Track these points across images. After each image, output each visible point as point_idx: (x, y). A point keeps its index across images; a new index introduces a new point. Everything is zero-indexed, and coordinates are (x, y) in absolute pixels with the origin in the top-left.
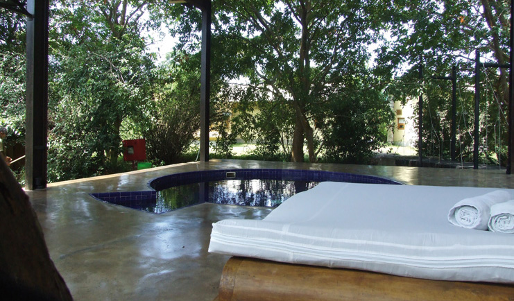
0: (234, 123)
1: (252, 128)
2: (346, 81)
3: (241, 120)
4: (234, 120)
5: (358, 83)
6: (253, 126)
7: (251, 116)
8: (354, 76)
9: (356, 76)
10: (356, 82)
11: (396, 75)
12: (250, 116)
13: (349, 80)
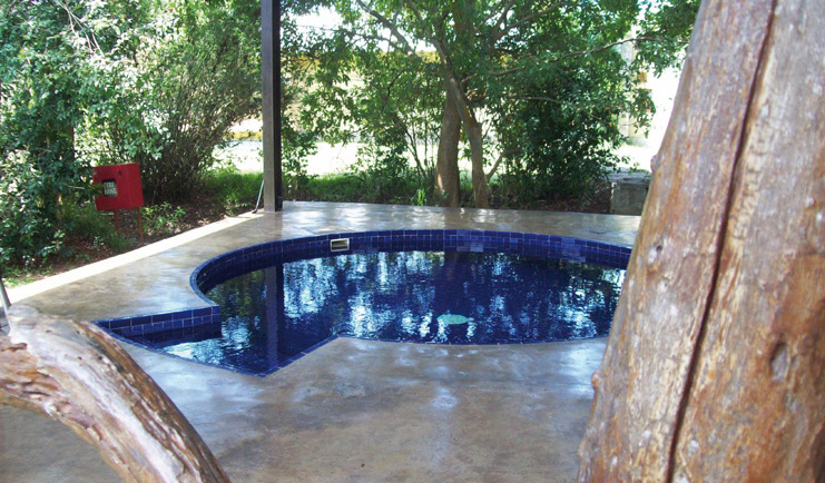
0: (308, 108)
1: (346, 118)
2: (545, 19)
3: (321, 101)
4: (306, 102)
5: (570, 25)
6: (347, 112)
7: (345, 92)
8: (563, 10)
9: (567, 11)
10: (567, 21)
11: (647, 10)
12: (342, 92)
13: (553, 19)
